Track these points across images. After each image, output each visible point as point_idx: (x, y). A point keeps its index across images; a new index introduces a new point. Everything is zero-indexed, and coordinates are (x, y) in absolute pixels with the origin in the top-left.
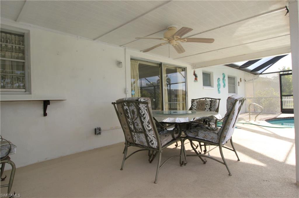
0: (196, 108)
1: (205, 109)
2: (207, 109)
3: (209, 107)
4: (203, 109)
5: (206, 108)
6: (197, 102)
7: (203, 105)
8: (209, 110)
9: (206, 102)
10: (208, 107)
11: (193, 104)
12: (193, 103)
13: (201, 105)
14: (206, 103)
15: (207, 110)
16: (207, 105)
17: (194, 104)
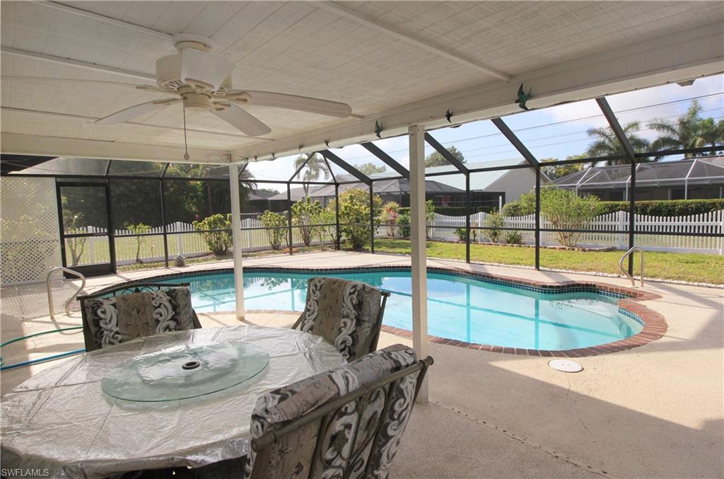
0: (117, 325)
1: (157, 321)
2: (164, 321)
3: (171, 313)
4: (147, 324)
5: (160, 319)
6: (114, 305)
7: (142, 310)
8: (172, 324)
9: (153, 299)
10: (167, 313)
11: (102, 316)
12: (99, 312)
13: (135, 312)
14: (153, 303)
15: (166, 323)
16: (159, 307)
17: (104, 312)
